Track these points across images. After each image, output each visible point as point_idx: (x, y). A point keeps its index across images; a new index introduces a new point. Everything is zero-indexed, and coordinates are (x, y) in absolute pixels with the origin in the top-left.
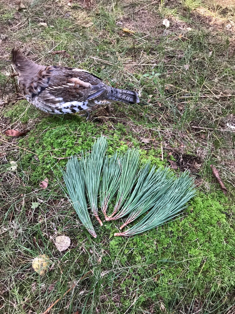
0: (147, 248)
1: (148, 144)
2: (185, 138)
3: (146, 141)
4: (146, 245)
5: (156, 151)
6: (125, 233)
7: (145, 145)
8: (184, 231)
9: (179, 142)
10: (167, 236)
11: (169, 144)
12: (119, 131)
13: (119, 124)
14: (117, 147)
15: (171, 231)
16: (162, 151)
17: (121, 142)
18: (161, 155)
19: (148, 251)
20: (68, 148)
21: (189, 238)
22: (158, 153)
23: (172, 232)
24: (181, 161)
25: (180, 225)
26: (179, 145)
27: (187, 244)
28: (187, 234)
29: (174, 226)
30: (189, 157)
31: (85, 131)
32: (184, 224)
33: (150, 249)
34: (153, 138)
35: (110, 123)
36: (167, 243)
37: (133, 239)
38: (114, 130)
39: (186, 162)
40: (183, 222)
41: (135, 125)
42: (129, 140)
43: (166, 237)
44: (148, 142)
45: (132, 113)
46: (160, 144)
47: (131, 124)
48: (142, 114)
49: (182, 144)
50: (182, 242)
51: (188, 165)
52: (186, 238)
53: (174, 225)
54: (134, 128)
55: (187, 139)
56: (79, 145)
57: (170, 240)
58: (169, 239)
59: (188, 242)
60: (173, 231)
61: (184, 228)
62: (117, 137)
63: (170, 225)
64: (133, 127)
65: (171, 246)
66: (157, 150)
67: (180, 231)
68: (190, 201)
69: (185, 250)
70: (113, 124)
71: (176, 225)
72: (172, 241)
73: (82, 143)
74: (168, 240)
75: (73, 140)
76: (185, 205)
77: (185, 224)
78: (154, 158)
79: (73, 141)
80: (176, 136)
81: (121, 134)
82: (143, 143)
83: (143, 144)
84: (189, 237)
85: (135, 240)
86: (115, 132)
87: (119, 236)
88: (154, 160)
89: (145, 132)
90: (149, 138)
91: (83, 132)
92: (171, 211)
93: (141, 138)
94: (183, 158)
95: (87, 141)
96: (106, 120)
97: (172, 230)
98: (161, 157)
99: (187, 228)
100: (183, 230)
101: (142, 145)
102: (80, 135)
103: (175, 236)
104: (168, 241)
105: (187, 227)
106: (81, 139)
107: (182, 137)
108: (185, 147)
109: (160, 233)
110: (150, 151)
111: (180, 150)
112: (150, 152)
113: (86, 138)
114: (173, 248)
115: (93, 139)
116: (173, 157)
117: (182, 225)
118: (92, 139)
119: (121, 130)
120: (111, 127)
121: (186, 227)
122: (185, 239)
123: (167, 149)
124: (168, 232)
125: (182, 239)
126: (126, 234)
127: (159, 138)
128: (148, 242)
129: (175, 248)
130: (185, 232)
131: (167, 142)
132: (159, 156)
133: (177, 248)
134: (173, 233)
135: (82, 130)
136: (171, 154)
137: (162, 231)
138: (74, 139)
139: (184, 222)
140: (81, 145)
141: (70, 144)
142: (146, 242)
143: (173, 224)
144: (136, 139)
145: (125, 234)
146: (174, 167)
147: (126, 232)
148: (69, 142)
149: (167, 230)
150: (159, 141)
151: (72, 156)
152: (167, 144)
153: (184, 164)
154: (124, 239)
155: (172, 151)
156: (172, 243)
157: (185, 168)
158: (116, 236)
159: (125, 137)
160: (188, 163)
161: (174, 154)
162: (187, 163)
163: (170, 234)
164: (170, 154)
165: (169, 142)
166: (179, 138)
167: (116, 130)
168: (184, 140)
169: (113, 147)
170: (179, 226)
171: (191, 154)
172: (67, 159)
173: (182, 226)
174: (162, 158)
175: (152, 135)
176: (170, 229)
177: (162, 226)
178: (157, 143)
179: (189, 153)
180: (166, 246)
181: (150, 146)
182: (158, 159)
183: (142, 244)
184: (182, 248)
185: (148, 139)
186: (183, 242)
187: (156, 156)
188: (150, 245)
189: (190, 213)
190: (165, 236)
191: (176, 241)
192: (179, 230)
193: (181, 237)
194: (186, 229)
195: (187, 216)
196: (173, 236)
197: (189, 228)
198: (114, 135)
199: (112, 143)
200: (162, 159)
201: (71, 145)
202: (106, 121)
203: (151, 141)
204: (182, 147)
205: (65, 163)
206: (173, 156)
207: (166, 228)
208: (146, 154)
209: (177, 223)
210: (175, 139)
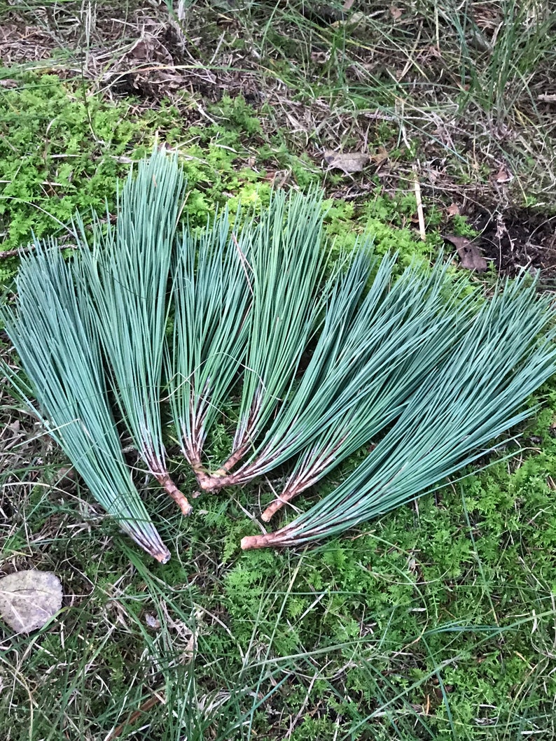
0: (382, 588)
1: (357, 174)
2: (512, 144)
3: (349, 163)
4: (373, 574)
5: (395, 204)
6: (283, 534)
7: (348, 182)
8: (527, 510)
9: (489, 158)
10: (459, 533)
11: (445, 169)
12: (231, 128)
13: (226, 99)
14: (225, 194)
15: (476, 512)
16: (419, 200)
17: (243, 174)
18: (417, 218)
19: (384, 597)
20: (16, 210)
21: (549, 536)
22: (404, 209)
23: (476, 516)
24: (499, 236)
25: (511, 485)
26: (488, 171)
27: (544, 558)
28: (542, 521)
29: (483, 492)
30: (532, 219)
31: (81, 135)
32: (528, 480)
33: (391, 589)
34: (378, 152)
35: (190, 99)
36: (462, 562)
37: (320, 555)
38: (207, 126)
39: (523, 238)
40: (521, 473)
41: (298, 103)
42: (274, 163)
43: (454, 538)
44: (359, 168)
45: (279, 55)
46: (407, 174)
47: (282, 100)
48: (322, 57)
49: (502, 166)
50: (522, 552)
51: (530, 252)
52: (536, 536)
53: (486, 489)
54: (293, 115)
55: (520, 145)
56: (62, 196)
57: (471, 548)
58: (469, 543)
59: (545, 550)
60: (483, 514)
61: (528, 499)
62: (221, 154)
63: (469, 487)
64: (289, 109)
65: (478, 574)
66: (399, 201)
67: (512, 511)
68: (546, 388)
69: (536, 584)
70: (200, 102)
71: (494, 487)
72: (480, 553)
73: (75, 183)
74: (465, 548)
75: (35, 172)
76: (526, 407)
77: (531, 479)
78: (388, 231)
79: (35, 177)
80: (474, 137)
81: (241, 140)
82: (337, 171)
83: (337, 179)
84: (549, 531)
85: (327, 559)
86: (213, 134)
87: (263, 549)
88: (386, 239)
89: (341, 129)
90: (359, 150)
91: (76, 141)
92: (470, 434)
93: (328, 154)
94: (507, 222)
95: (98, 176)
96: (172, 86)
97: (478, 507)
98: (416, 225)
99: (538, 496)
100: (522, 506)
101: (331, 183)
102: (64, 151)
103: (492, 530)
104: (464, 553)
105: (538, 490)
106: (66, 170)
107: (499, 138)
108: (512, 178)
109: (428, 524)
110: (366, 203)
111: (495, 192)
112: (368, 210)
113: (90, 162)
114: (487, 578)
115: (120, 164)
116: (468, 222)
117: (518, 485)
118: (117, 168)
119: (239, 124)
120: (195, 115)
121: (536, 492)
122: (534, 542)
123: (439, 193)
124: (462, 518)
125: (523, 542)
126: (291, 534)
127: (402, 151)
128: (385, 564)
129: (495, 578)
130: (532, 514)
131: (436, 164)
132: (405, 220)
133: (503, 580)
134: (484, 520)
135: (68, 133)
136: (458, 211)
137: (439, 515)
138: (41, 168)
139: (525, 473)
140: (69, 194)
141: (24, 191)
142: (372, 564)
143: (479, 483)
144: (307, 158)
145: (285, 538)
146: (471, 261)
147: (291, 531)
148: (19, 183)
149: (459, 511)
150: (405, 160)
151: (36, 244)
152: (436, 173)
153: (513, 245)
154: (281, 557)
155: (460, 199)
156: (480, 562)
157: (517, 266)
158: (251, 549)
159: (260, 151)
160: (528, 244)
161: (471, 210)
162: (524, 242)
163: (472, 525)
164: (454, 211)
165: (446, 163)
166: (486, 144)
167: (216, 124)
168: (509, 150)
169: (209, 196)
170: (503, 489)
171: (538, 205)
172: (16, 255)
173: (517, 489)
174: (419, 229)
175: (371, 140)
176: (469, 505)
177: (437, 495)
178: (397, 171)
179: (530, 202)
180: (458, 573)
181: (365, 182)
182: (406, 232)
183: (358, 573)
184: (523, 578)
185: (357, 156)
186: (526, 553)
187: (394, 222)
188: (390, 572)
189: (546, 436)
190: (451, 533)
191: (499, 549)
192: (509, 507)
193: (516, 535)
194: (537, 501)
195: (537, 448)
196: (486, 531)
197: (549, 495)
198: (211, 144)
199: (201, 176)
200: (422, 231)
201: (27, 199)
202: (173, 91)
203: (367, 163)
204: (499, 181)
205: (8, 276)
206: (465, 218)
207: (452, 503)
208: (354, 218)
209: (497, 480)
210: (468, 148)
